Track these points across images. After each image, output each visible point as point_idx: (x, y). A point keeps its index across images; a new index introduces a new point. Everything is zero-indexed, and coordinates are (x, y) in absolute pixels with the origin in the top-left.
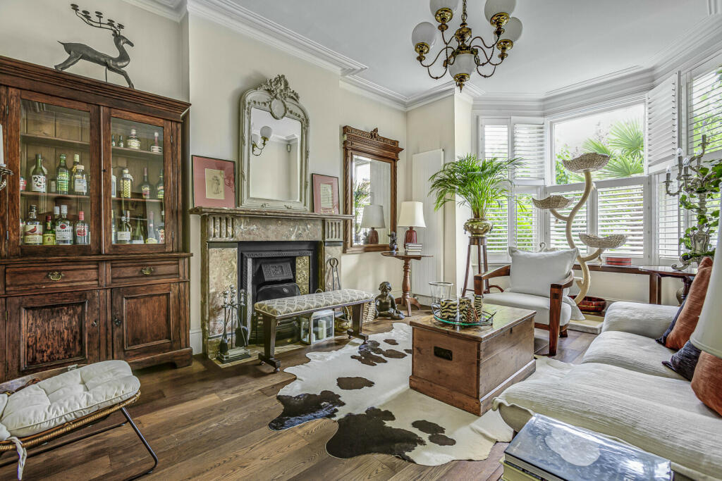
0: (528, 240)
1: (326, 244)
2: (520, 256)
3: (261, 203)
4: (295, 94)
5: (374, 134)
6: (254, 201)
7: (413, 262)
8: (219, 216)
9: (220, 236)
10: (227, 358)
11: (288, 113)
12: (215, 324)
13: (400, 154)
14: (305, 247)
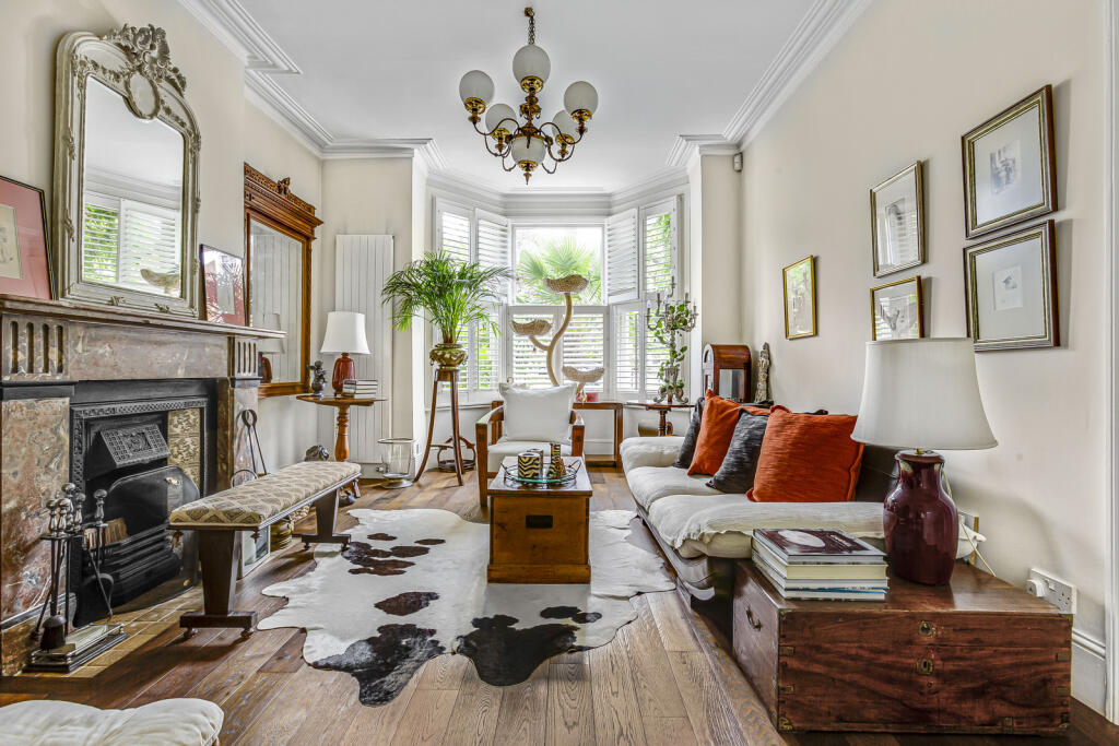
0: (486, 374)
1: (237, 383)
2: (516, 395)
3: (108, 296)
4: (179, 77)
5: (283, 186)
6: (92, 290)
7: (352, 410)
8: (28, 321)
9: (31, 370)
10: (73, 656)
11: (162, 112)
12: (16, 587)
13: (318, 230)
14: (193, 391)
